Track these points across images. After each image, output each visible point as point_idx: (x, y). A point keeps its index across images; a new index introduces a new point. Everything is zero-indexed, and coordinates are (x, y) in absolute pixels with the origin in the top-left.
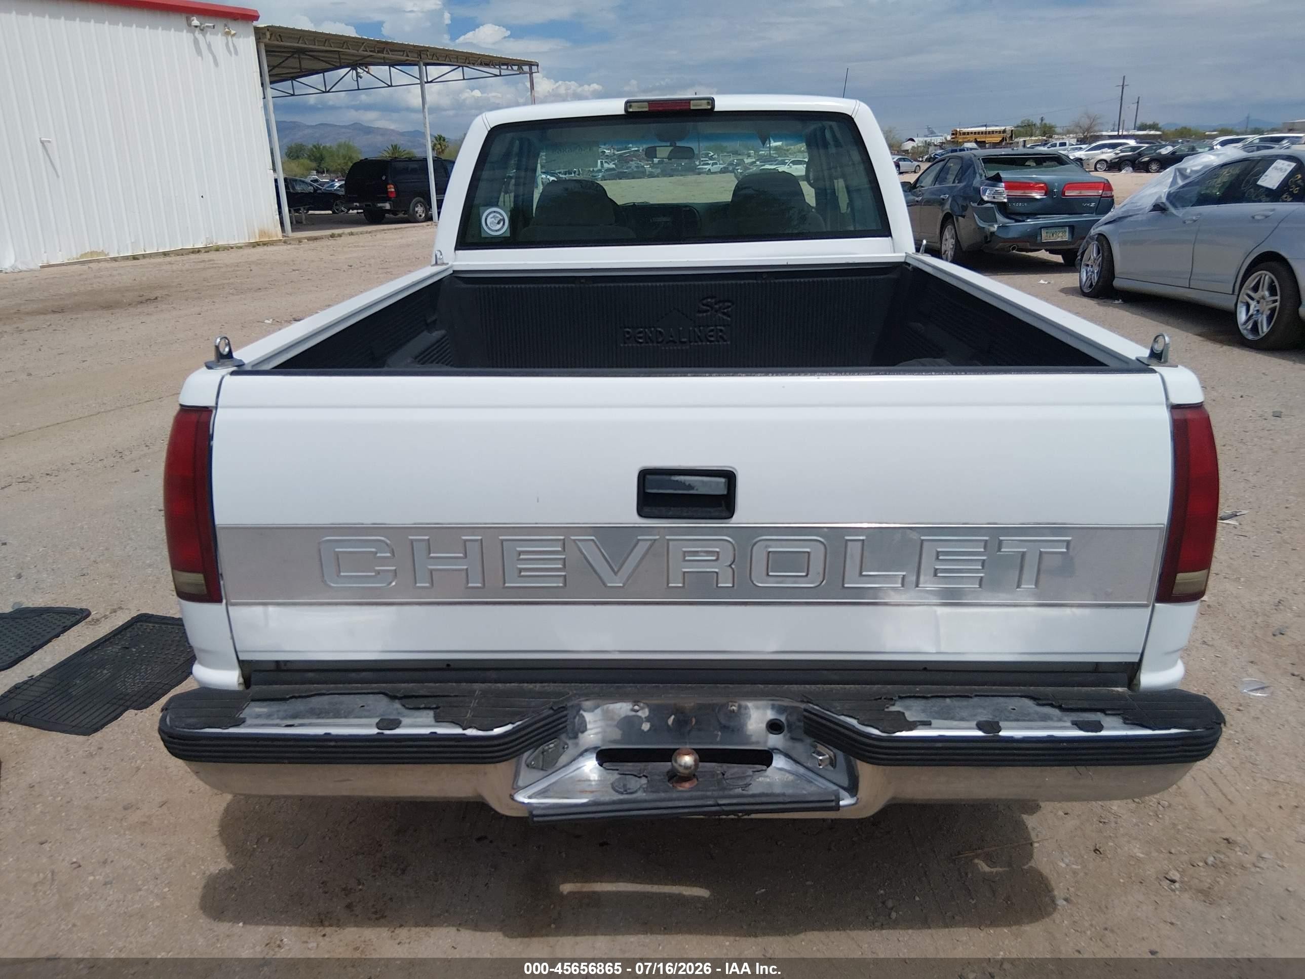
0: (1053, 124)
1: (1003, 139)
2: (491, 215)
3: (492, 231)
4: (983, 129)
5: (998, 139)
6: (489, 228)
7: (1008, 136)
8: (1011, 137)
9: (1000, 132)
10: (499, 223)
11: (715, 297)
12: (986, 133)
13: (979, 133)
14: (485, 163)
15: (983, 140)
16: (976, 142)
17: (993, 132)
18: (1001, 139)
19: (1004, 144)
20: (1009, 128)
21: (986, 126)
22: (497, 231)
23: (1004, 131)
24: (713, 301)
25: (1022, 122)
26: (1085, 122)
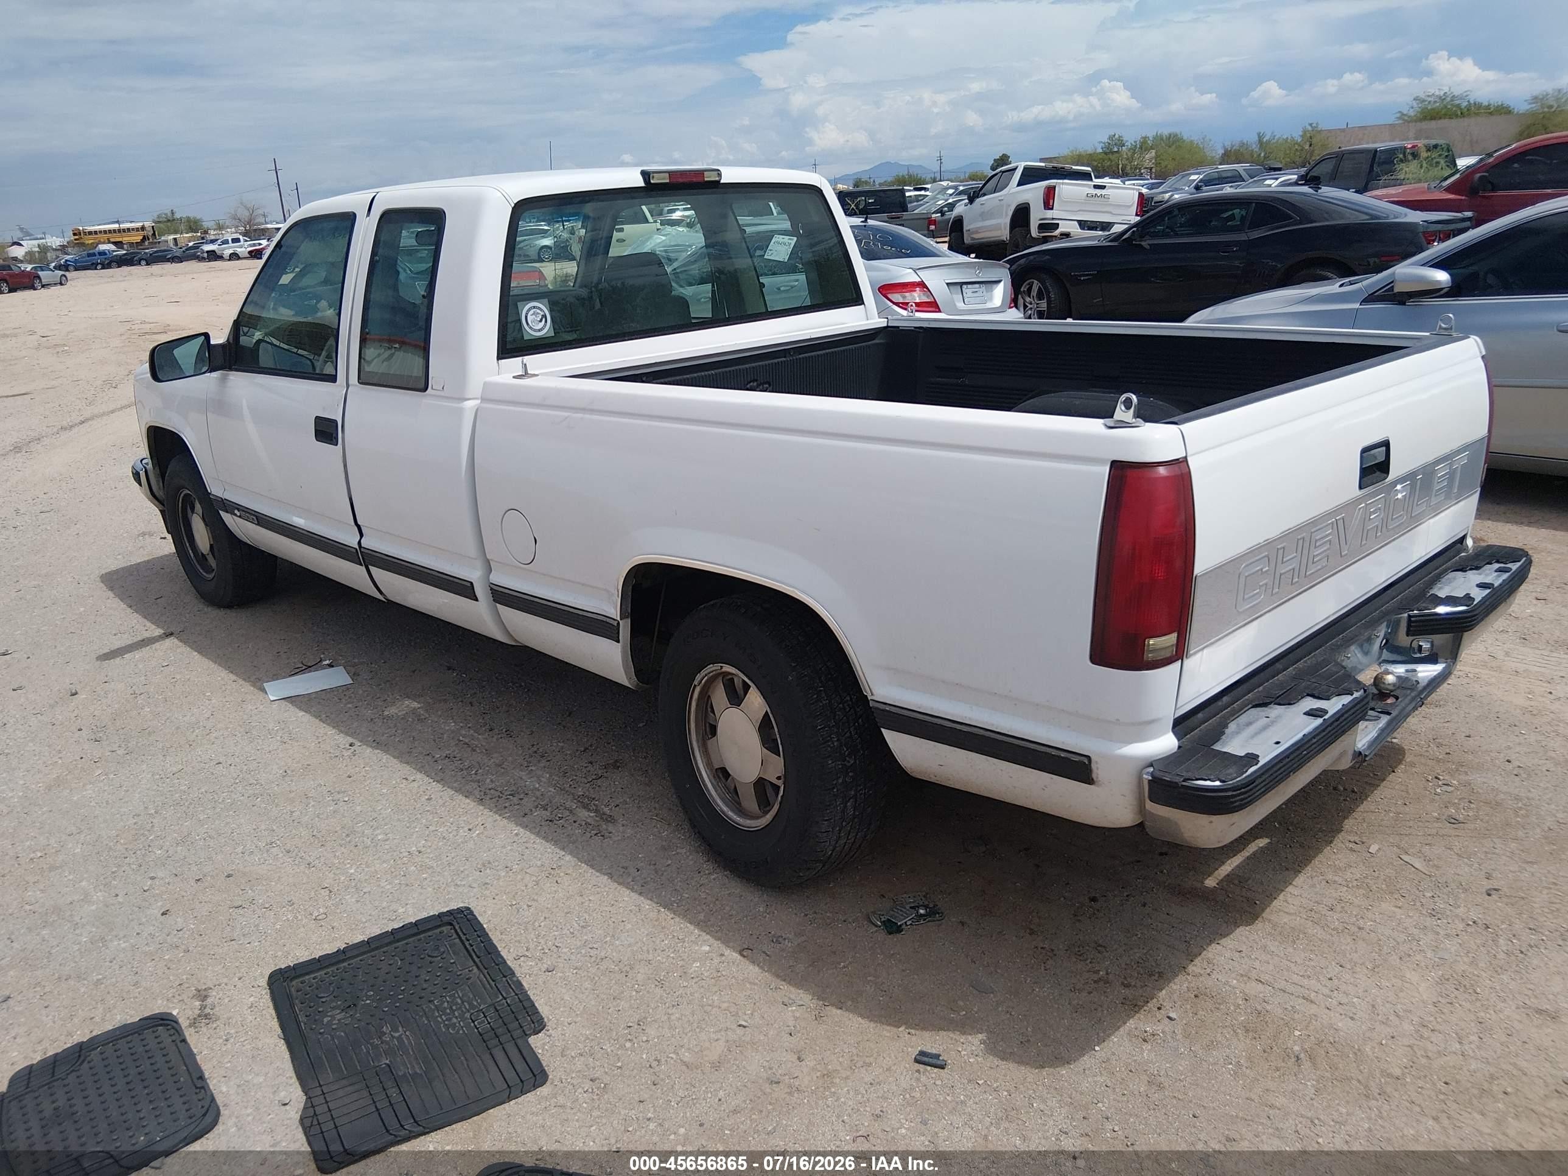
0: (198, 217)
1: (144, 238)
2: (532, 312)
3: (535, 330)
4: (116, 226)
5: (139, 239)
6: (531, 328)
7: (150, 234)
8: (154, 234)
9: (137, 230)
10: (541, 321)
11: (756, 380)
12: (119, 231)
13: (110, 231)
14: (513, 257)
15: (120, 240)
16: (115, 243)
17: (128, 229)
18: (141, 238)
19: (147, 243)
20: (148, 224)
21: (118, 222)
22: (540, 330)
23: (143, 228)
24: (755, 384)
25: (159, 217)
26: (244, 214)
